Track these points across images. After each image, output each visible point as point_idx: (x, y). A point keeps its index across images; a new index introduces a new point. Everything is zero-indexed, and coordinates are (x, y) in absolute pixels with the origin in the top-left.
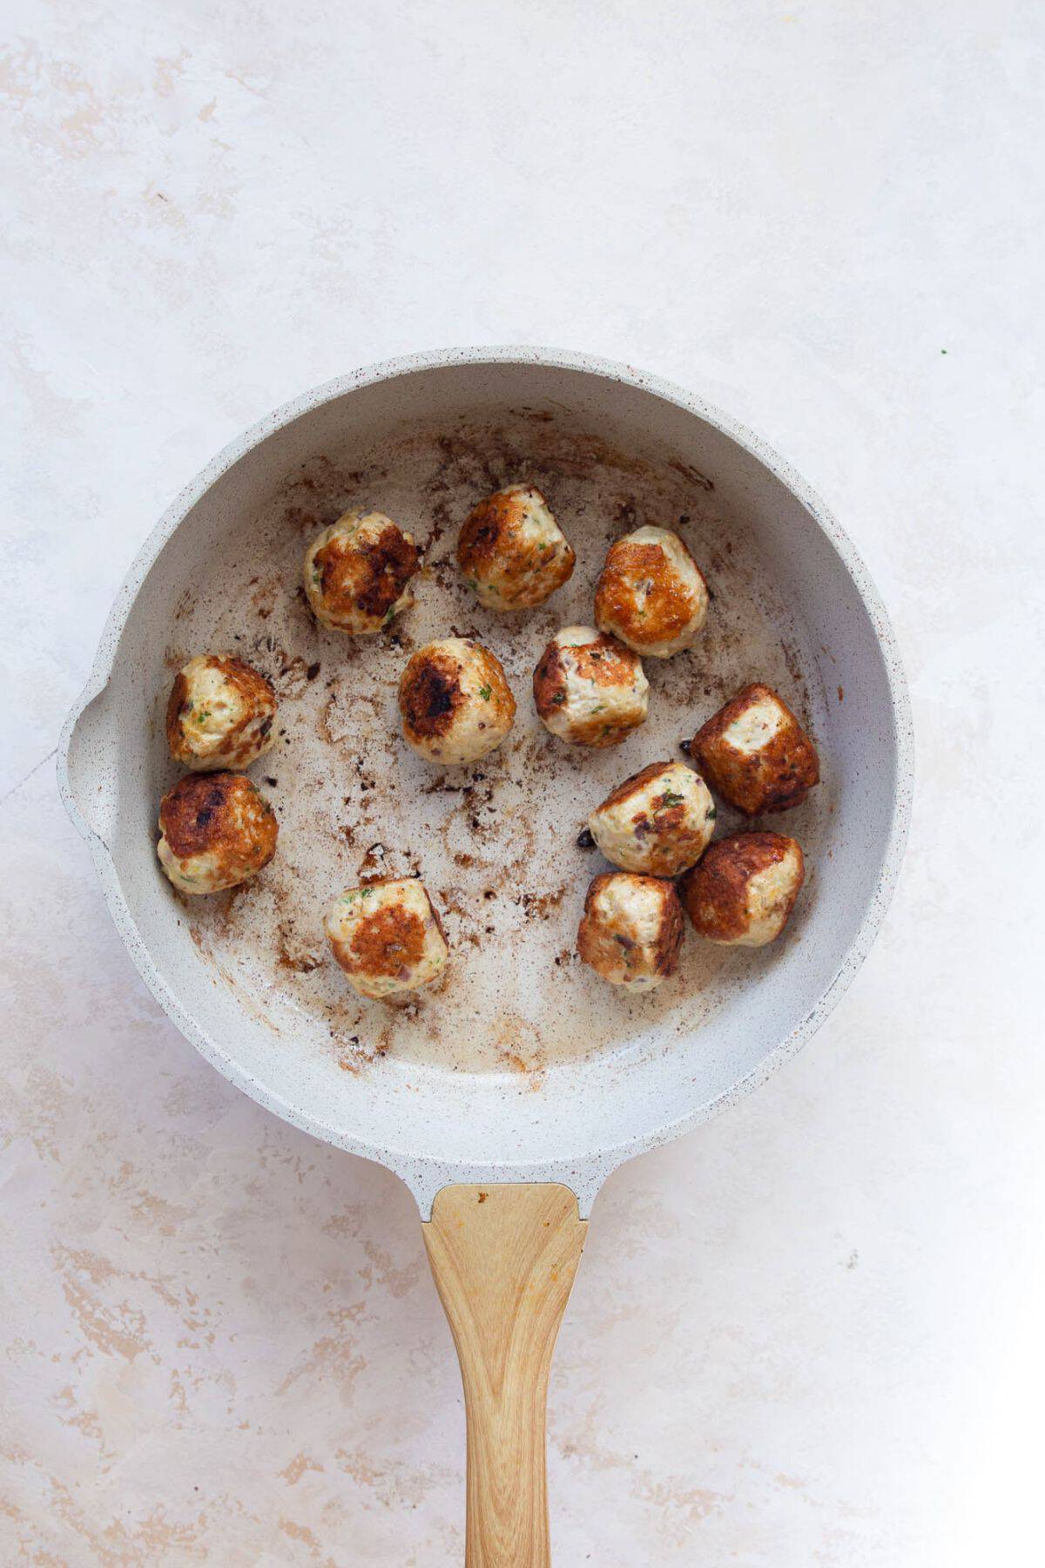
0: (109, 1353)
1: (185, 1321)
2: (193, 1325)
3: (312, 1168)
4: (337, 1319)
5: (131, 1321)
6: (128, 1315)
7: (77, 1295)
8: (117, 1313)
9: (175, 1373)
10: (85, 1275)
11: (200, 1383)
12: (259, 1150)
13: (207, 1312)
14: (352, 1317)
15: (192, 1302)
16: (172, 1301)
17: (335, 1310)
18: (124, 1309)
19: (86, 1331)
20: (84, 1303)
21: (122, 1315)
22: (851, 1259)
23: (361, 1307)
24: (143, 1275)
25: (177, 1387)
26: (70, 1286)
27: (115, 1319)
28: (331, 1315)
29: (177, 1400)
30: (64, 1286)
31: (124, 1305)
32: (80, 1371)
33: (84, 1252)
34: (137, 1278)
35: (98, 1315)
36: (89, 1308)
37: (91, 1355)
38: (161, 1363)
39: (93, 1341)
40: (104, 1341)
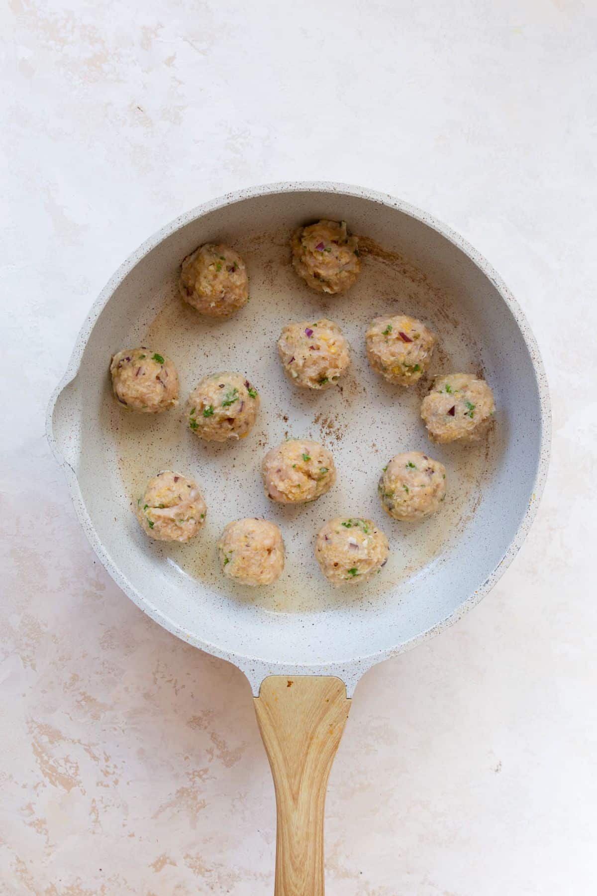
0: (56, 786)
1: (102, 771)
2: (106, 773)
3: (184, 686)
4: (191, 776)
5: (70, 767)
6: (69, 765)
7: (40, 750)
8: (62, 762)
9: (94, 801)
10: (45, 739)
11: (108, 808)
12: (153, 674)
13: (115, 767)
14: (200, 776)
15: (107, 760)
16: (94, 758)
17: (191, 772)
18: (67, 761)
19: (43, 771)
20: (43, 755)
21: (65, 764)
22: (498, 767)
23: (206, 771)
24: (79, 741)
25: (94, 809)
26: (36, 745)
27: (61, 766)
28: (188, 774)
29: (93, 817)
30: (33, 745)
31: (67, 758)
32: (38, 796)
33: (46, 725)
34: (75, 743)
35: (51, 762)
36: (46, 758)
37: (44, 786)
38: (86, 794)
39: (47, 778)
40: (53, 779)
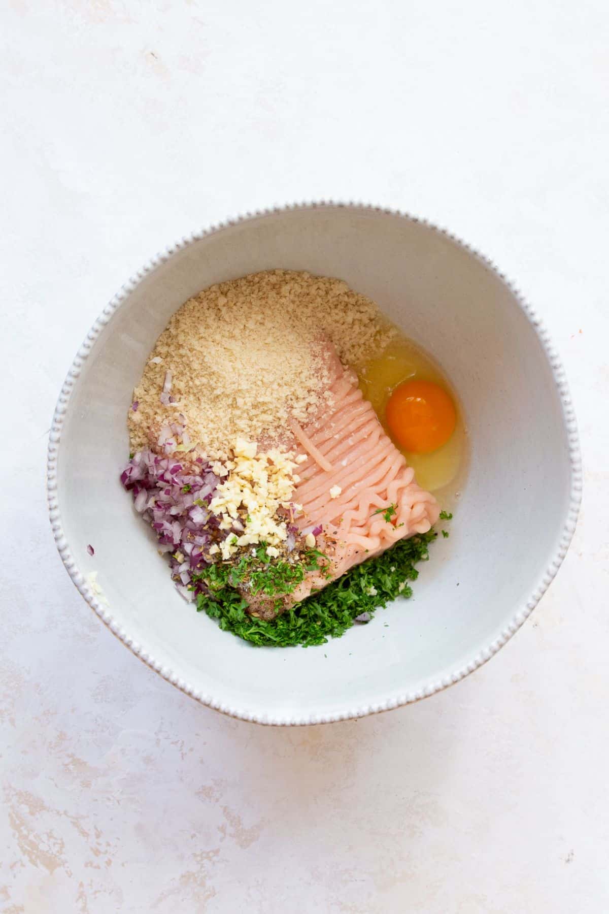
0: (36, 865)
1: (92, 849)
2: (97, 852)
3: (192, 750)
4: (199, 858)
5: (54, 844)
6: (52, 840)
7: (18, 822)
8: (44, 837)
9: (81, 885)
10: (25, 809)
11: (98, 894)
12: (155, 733)
13: (108, 845)
14: (210, 859)
15: (98, 836)
16: (84, 834)
17: (198, 853)
18: (50, 836)
19: (22, 847)
20: (22, 828)
21: (48, 840)
22: (569, 856)
23: (216, 852)
24: (65, 813)
25: (81, 895)
26: (14, 815)
27: (43, 842)
28: (195, 855)
29: (80, 904)
30: (10, 815)
31: (51, 832)
32: (15, 877)
33: (26, 792)
34: (61, 815)
35: (31, 837)
36: (25, 832)
37: (23, 865)
38: (72, 877)
39: (26, 856)
40: (34, 857)
